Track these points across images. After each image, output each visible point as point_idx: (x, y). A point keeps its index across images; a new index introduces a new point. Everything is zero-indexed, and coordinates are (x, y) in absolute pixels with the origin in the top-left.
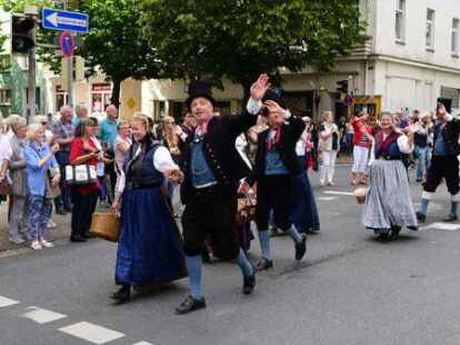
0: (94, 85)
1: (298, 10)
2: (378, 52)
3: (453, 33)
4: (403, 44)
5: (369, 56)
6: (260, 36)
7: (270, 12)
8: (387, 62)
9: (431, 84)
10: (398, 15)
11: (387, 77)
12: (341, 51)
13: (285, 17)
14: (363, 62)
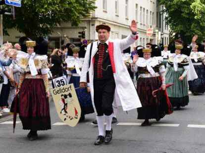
2: (96, 17)
3: (126, 6)
4: (106, 12)
5: (92, 18)
9: (118, 34)
14: (89, 22)
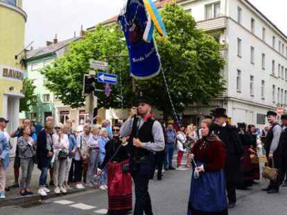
0: (80, 111)
1: (194, 74)
2: (229, 96)
3: (262, 88)
4: (240, 92)
5: (225, 98)
6: (175, 87)
7: (180, 75)
8: (233, 101)
9: (252, 112)
10: (238, 78)
11: (233, 109)
12: (213, 95)
13: (187, 78)
14: (222, 101)
